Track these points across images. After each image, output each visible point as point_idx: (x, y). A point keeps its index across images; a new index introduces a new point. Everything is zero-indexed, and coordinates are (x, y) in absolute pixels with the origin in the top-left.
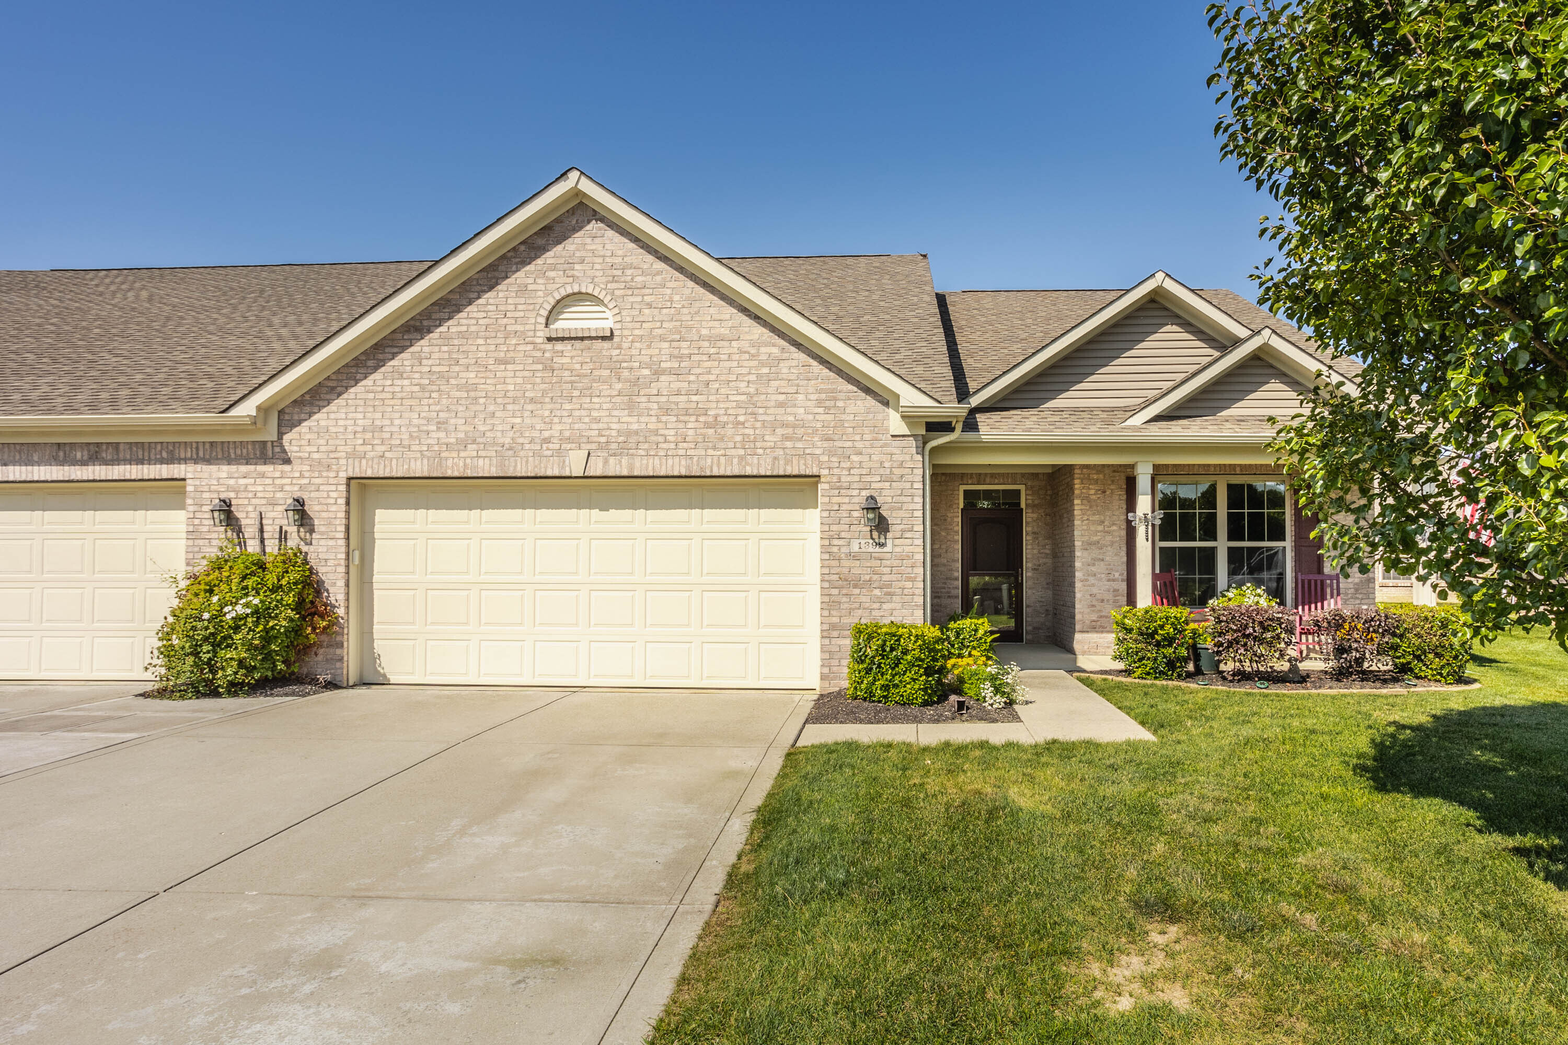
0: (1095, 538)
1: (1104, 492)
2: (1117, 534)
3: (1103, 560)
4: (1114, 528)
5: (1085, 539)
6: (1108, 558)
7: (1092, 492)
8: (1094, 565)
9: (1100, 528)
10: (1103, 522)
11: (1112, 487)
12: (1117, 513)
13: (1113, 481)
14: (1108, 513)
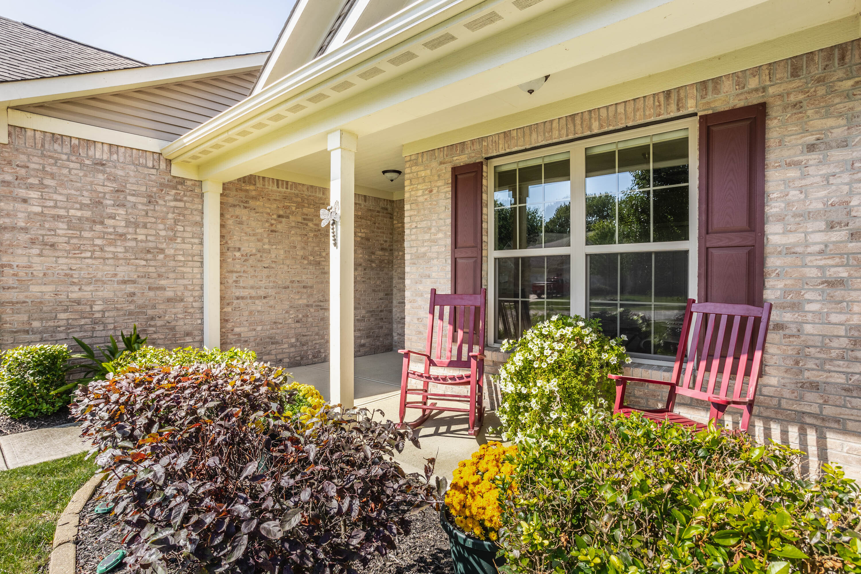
0: (423, 250)
1: (431, 191)
2: (442, 242)
3: (429, 277)
4: (440, 235)
5: (414, 250)
6: (434, 274)
7: (420, 193)
8: (421, 282)
9: (427, 237)
10: (430, 229)
11: (440, 183)
12: (443, 216)
13: (439, 176)
14: (435, 217)
